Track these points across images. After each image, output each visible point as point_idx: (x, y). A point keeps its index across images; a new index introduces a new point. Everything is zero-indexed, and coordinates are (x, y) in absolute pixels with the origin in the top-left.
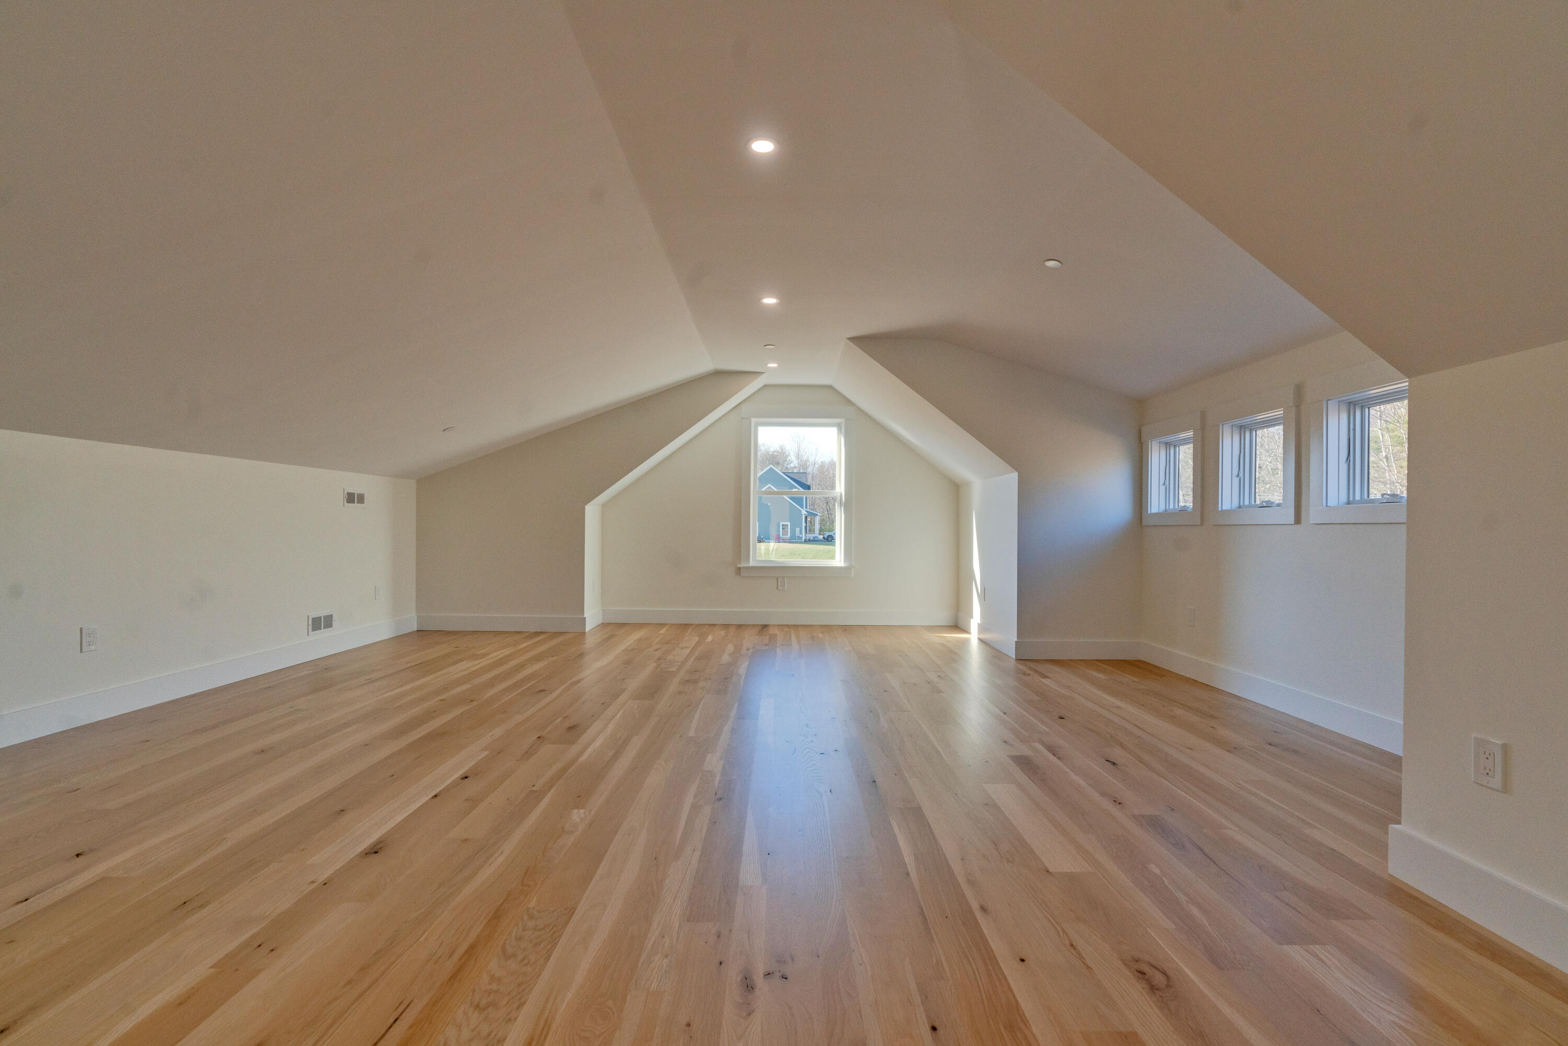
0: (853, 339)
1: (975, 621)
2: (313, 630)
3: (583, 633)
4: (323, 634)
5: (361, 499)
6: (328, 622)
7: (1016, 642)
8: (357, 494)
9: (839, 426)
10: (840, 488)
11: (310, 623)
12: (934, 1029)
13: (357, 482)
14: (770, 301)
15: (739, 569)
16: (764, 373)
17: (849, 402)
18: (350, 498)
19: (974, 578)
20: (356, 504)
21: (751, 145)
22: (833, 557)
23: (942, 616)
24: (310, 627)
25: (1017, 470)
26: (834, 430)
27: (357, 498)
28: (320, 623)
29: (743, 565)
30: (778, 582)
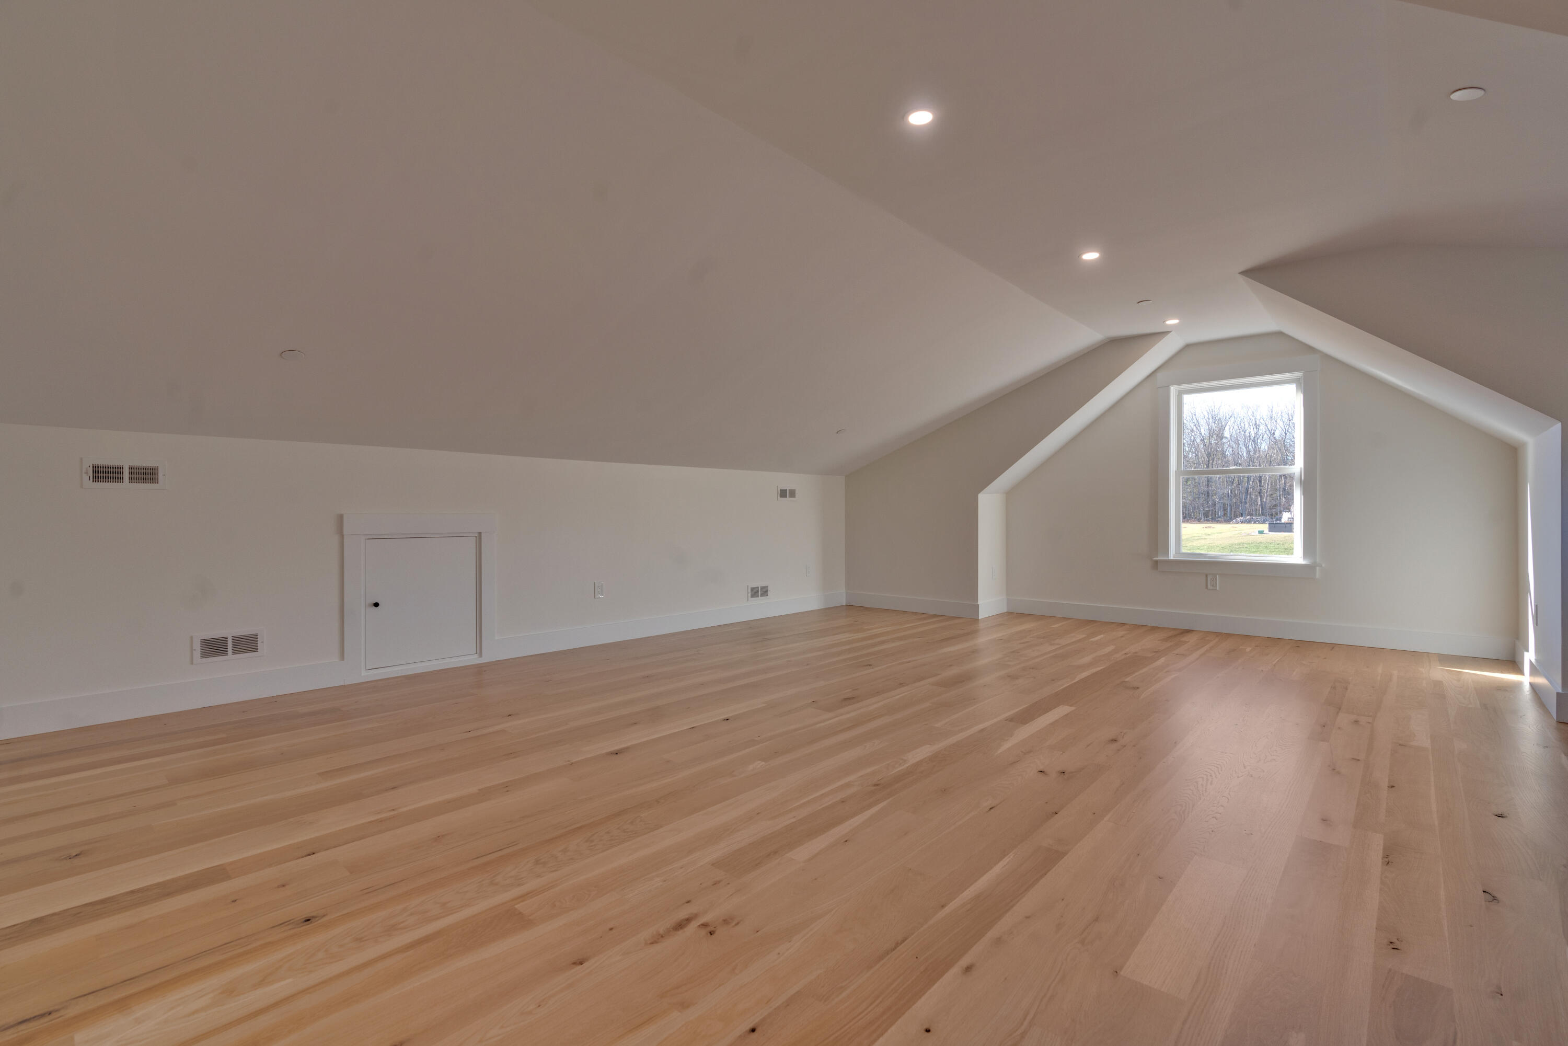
0: (1240, 273)
1: (1529, 657)
2: (752, 597)
3: (976, 620)
4: (760, 600)
5: (793, 494)
6: (764, 591)
7: (1558, 694)
8: (789, 490)
9: (1296, 381)
10: (1298, 466)
11: (750, 591)
12: (753, 1030)
13: (787, 480)
14: (1091, 256)
15: (1157, 562)
16: (1171, 331)
17: (1311, 349)
18: (783, 493)
19: (1529, 591)
20: (788, 498)
21: (908, 117)
22: (1289, 551)
23: (1492, 645)
24: (750, 595)
25: (1561, 422)
26: (1292, 387)
27: (789, 492)
28: (759, 592)
29: (1160, 558)
30: (1207, 580)
